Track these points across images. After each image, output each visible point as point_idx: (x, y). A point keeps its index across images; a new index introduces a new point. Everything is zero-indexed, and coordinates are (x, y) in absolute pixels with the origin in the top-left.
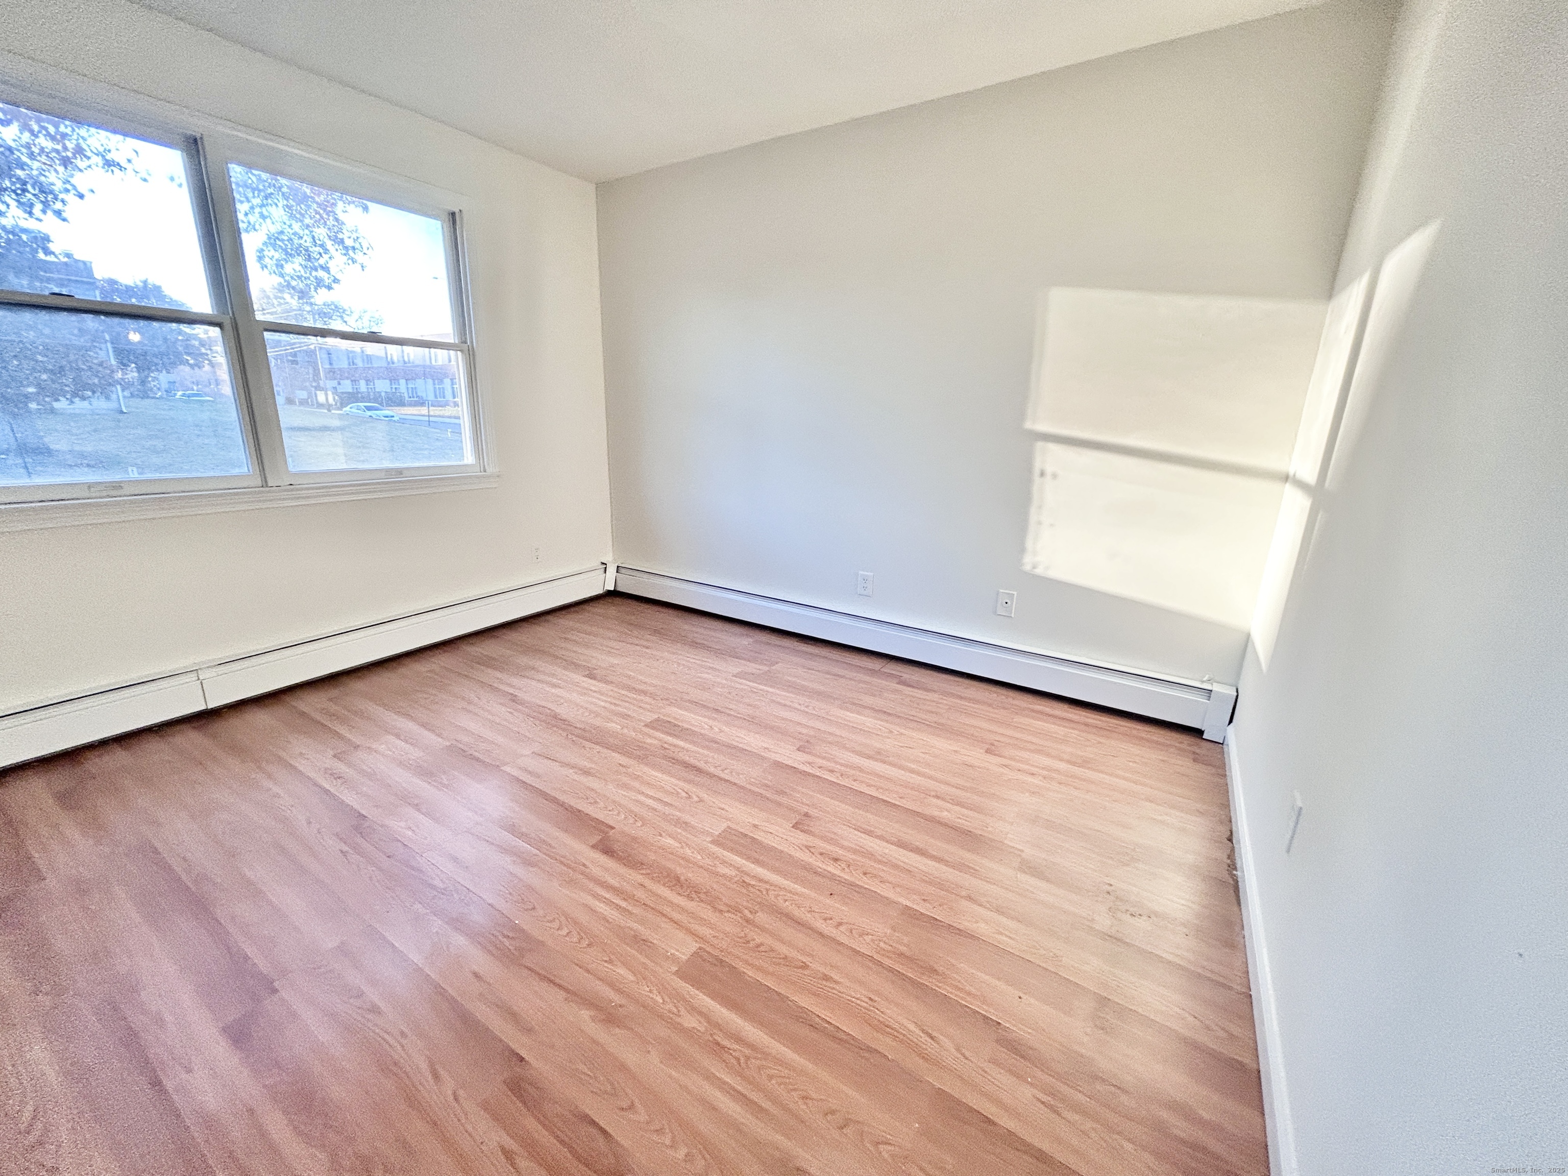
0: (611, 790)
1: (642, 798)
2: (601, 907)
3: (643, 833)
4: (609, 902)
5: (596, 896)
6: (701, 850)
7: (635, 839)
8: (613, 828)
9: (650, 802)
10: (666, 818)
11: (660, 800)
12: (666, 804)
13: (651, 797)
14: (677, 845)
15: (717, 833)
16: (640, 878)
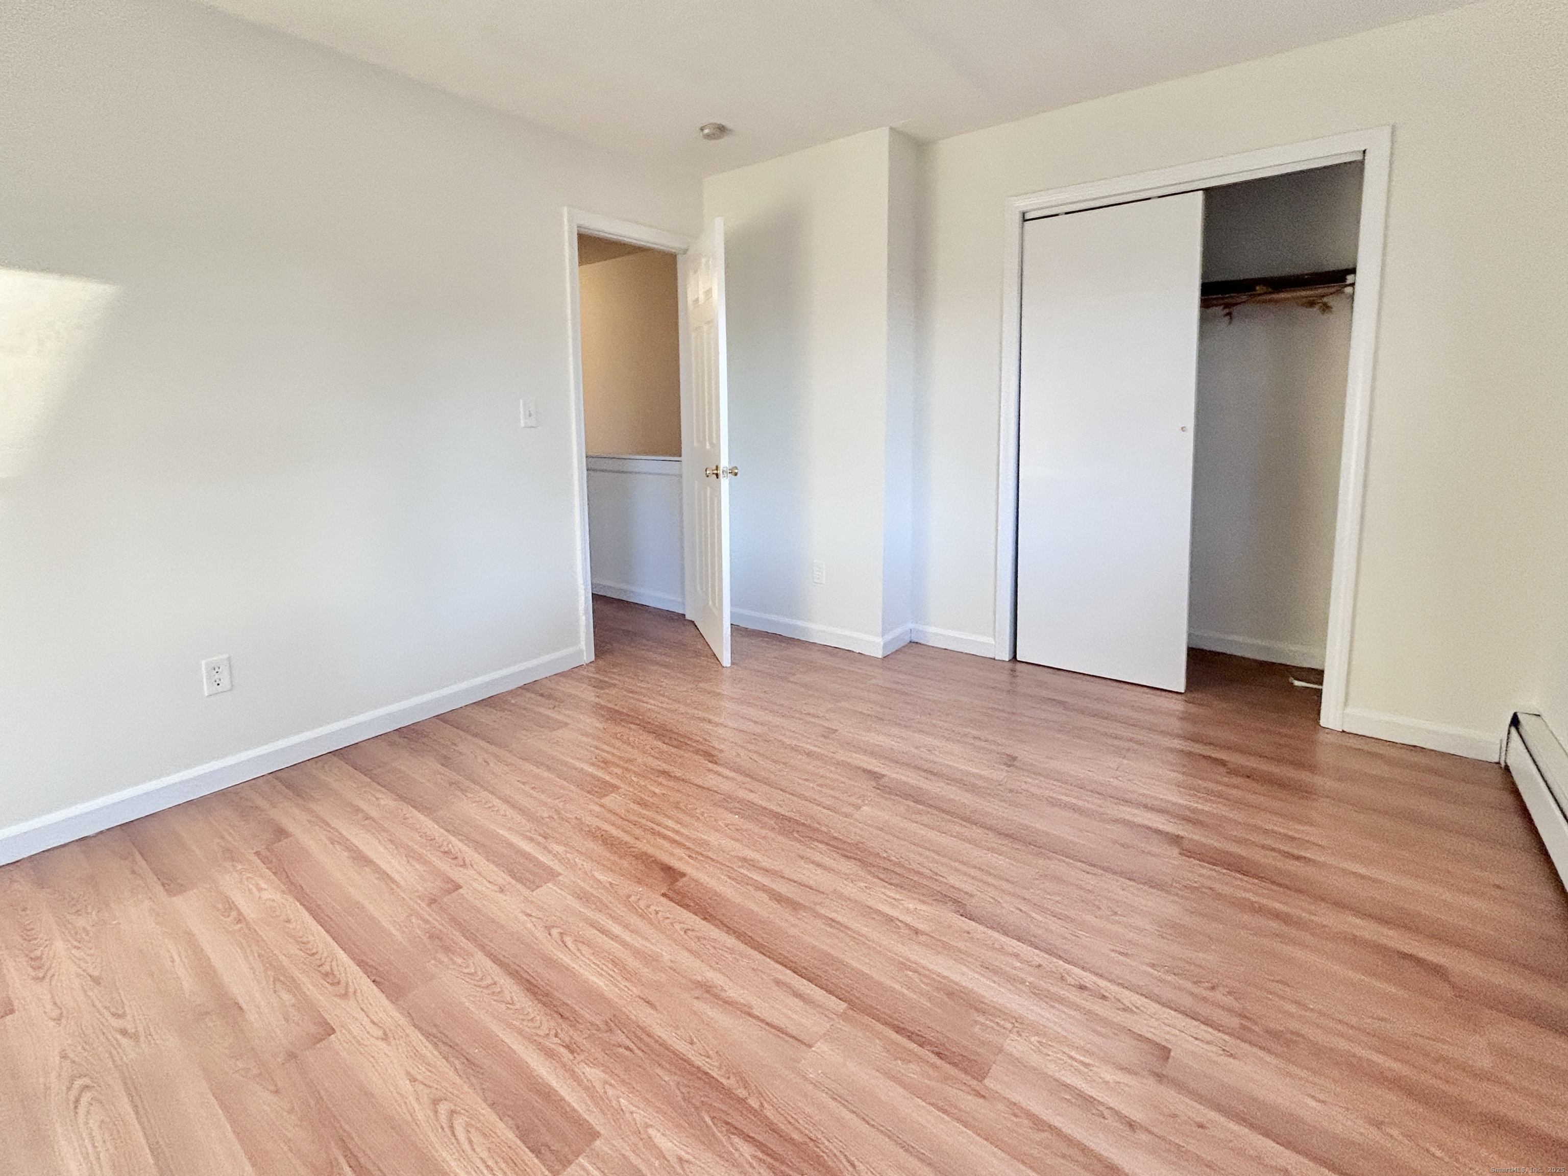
0: (667, 952)
1: (627, 936)
2: (670, 823)
3: (627, 887)
4: (666, 827)
5: (677, 832)
6: (572, 867)
7: (639, 882)
8: (664, 895)
9: (617, 929)
10: (602, 907)
11: (604, 931)
12: (593, 925)
13: (614, 938)
14: (596, 874)
15: (550, 885)
16: (638, 844)
